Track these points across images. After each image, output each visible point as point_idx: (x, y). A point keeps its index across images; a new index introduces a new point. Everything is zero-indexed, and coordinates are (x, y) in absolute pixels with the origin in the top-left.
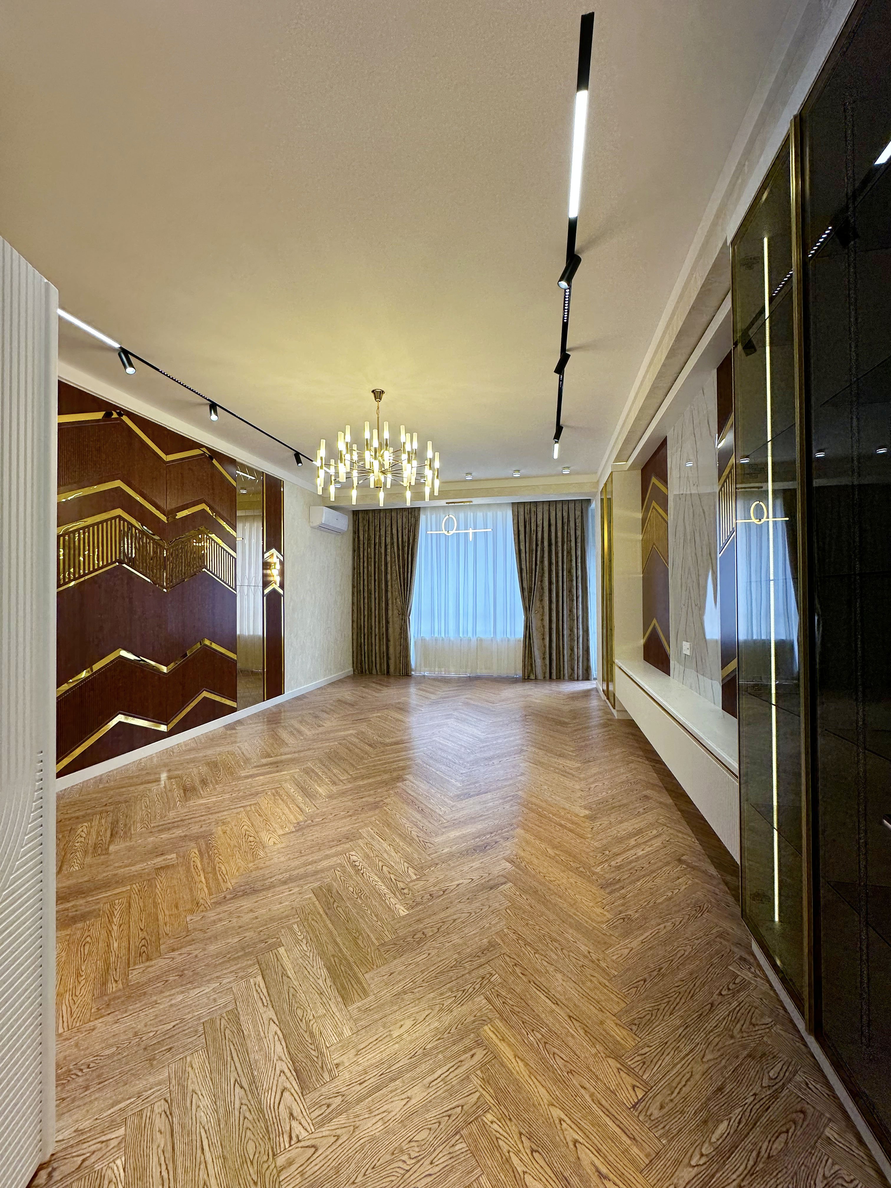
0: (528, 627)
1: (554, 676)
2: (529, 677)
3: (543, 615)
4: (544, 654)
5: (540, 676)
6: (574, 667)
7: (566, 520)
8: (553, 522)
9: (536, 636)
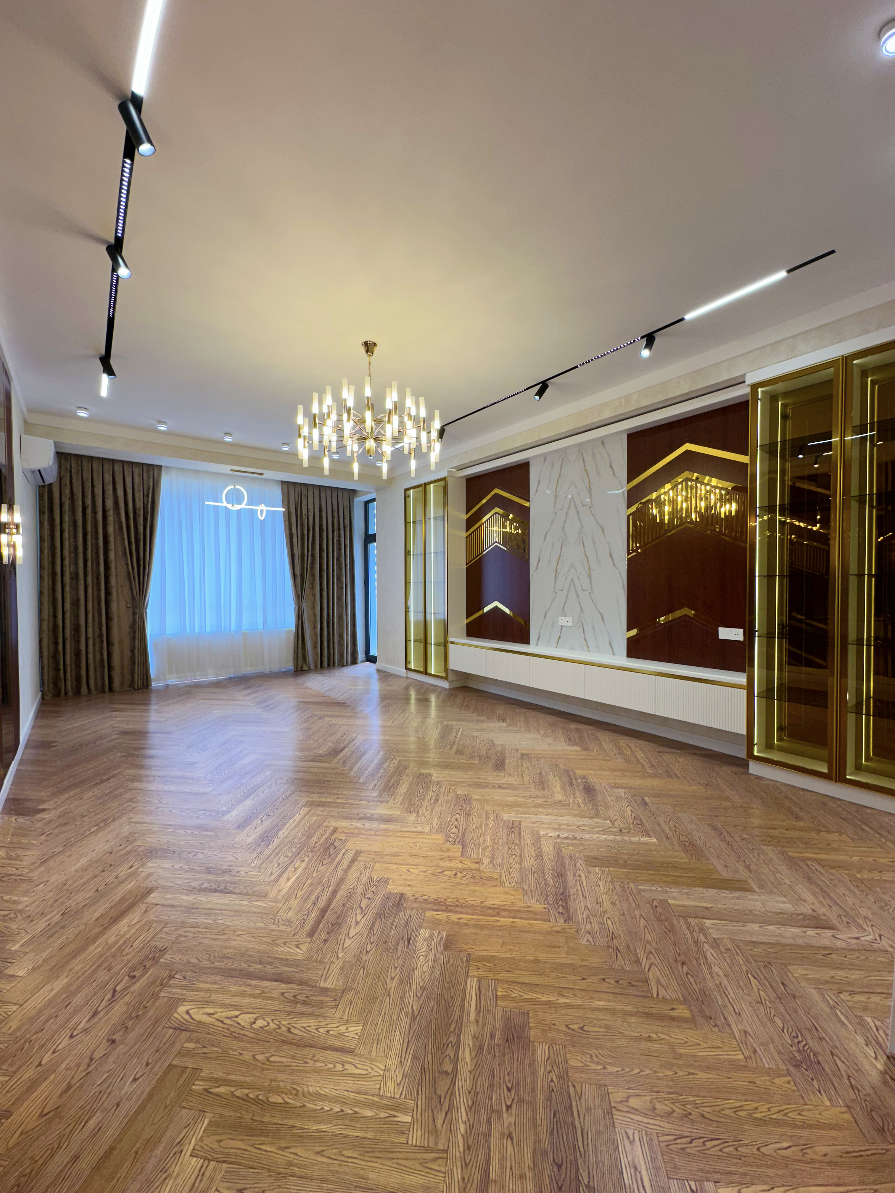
0: (300, 617)
1: (325, 664)
2: (301, 668)
3: (314, 603)
4: (315, 643)
5: (312, 667)
6: (343, 653)
7: (335, 508)
8: (324, 508)
9: (307, 625)
